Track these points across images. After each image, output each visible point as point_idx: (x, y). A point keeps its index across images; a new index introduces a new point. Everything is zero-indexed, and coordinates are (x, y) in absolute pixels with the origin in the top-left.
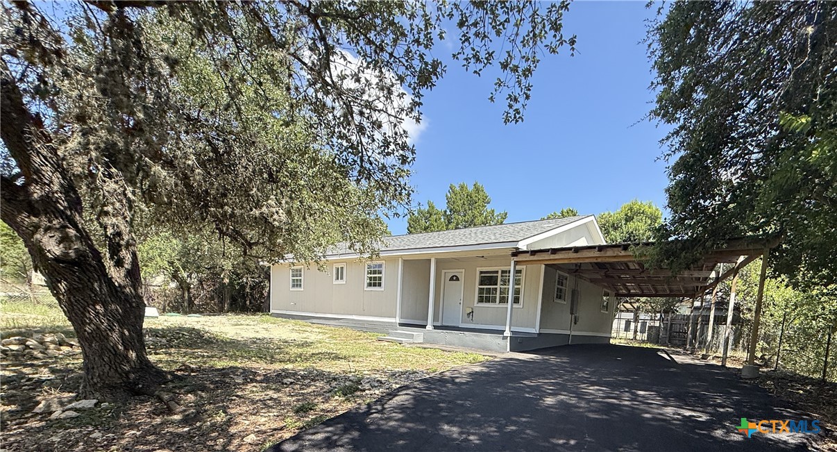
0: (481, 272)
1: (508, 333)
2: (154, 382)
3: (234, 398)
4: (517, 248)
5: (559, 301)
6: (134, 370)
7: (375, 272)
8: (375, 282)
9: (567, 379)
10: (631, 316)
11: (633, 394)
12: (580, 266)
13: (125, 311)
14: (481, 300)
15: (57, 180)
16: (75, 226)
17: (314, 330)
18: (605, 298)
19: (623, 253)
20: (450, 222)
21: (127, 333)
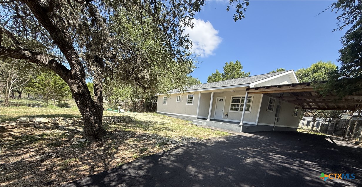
0: (233, 98)
1: (241, 124)
2: (102, 135)
3: (123, 143)
4: (249, 87)
5: (270, 111)
6: (97, 130)
7: (190, 98)
8: (190, 102)
9: (264, 149)
10: (311, 119)
11: (301, 162)
12: (283, 95)
13: (96, 110)
14: (232, 109)
15: (78, 68)
16: (82, 82)
17: (168, 119)
18: (296, 110)
19: (307, 87)
20: (224, 78)
21: (96, 118)
